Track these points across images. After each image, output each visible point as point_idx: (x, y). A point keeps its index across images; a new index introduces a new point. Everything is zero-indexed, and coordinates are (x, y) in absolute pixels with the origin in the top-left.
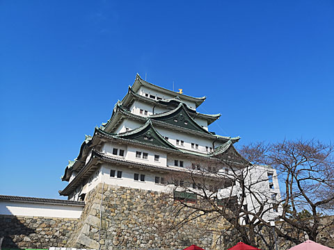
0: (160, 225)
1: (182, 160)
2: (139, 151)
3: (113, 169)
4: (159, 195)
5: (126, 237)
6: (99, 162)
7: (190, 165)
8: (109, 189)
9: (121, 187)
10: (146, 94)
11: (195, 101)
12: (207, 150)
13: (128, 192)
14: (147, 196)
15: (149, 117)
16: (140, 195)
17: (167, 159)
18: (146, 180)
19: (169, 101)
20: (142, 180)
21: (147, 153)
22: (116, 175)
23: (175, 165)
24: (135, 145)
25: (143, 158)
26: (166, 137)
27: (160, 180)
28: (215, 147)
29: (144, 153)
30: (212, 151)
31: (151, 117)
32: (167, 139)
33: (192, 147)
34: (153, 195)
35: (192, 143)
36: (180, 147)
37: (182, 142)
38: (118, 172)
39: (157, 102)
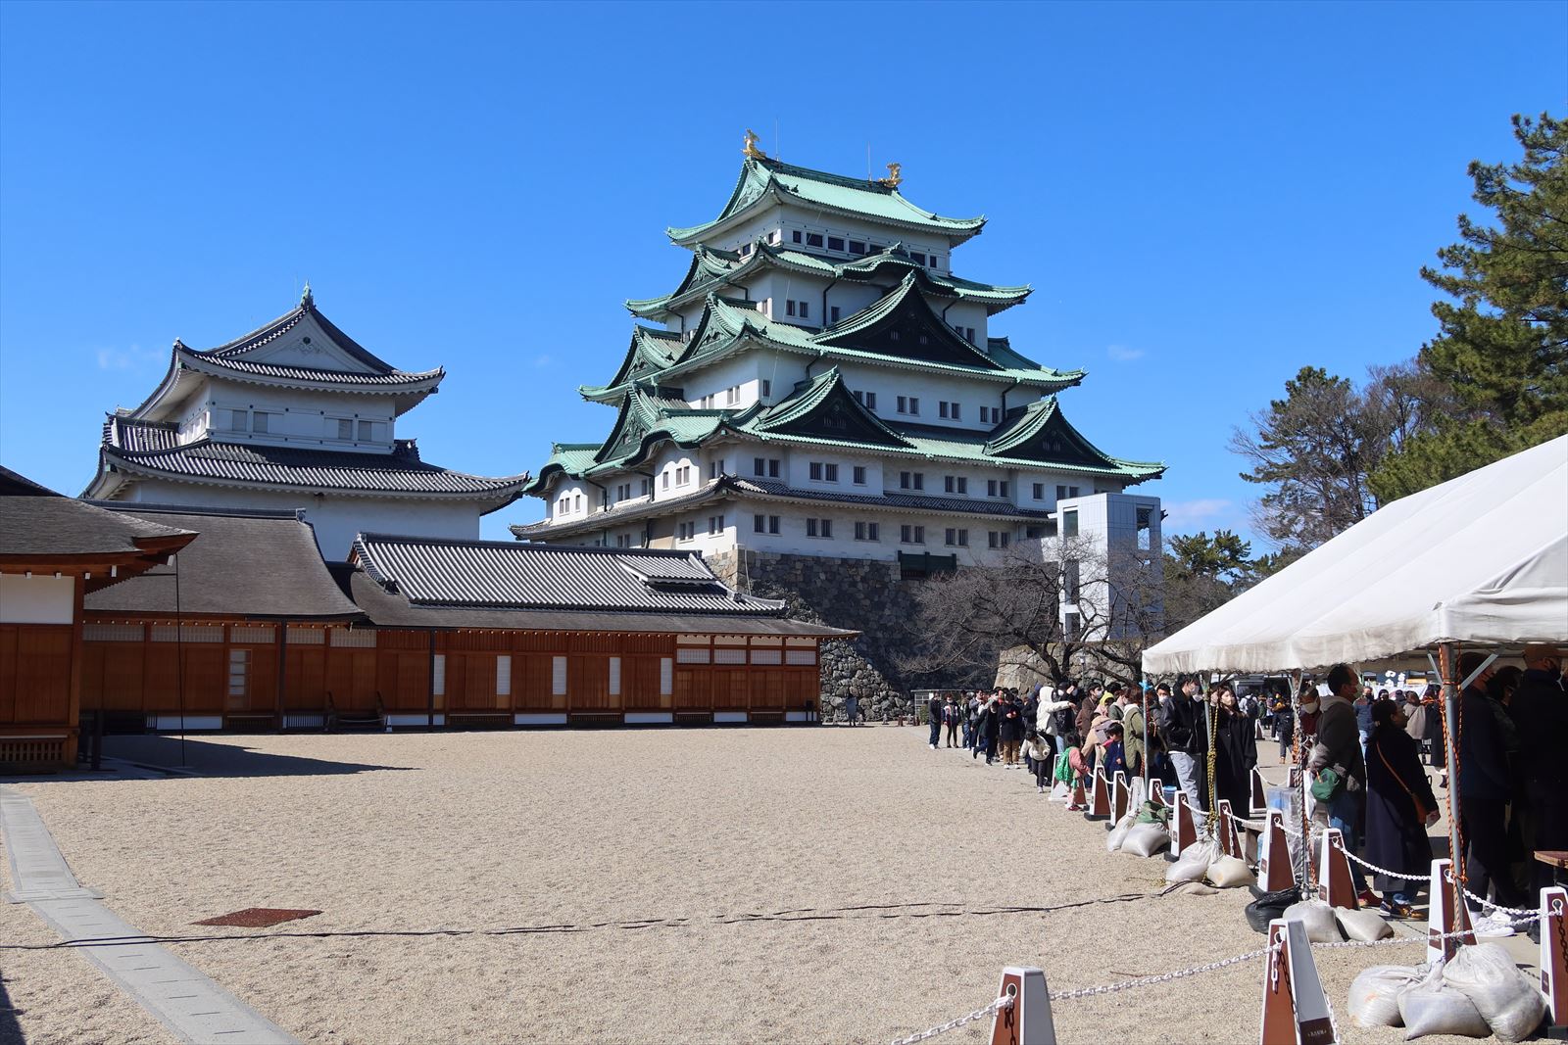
0: (875, 640)
1: (918, 470)
2: (816, 459)
3: (759, 513)
4: (867, 569)
6: (733, 499)
7: (942, 484)
8: (758, 564)
9: (782, 555)
10: (794, 232)
11: (951, 234)
12: (983, 419)
13: (799, 565)
14: (841, 572)
15: (822, 340)
16: (826, 573)
17: (885, 475)
18: (834, 533)
19: (876, 265)
20: (827, 534)
21: (836, 466)
22: (767, 527)
23: (902, 487)
24: (808, 449)
25: (827, 479)
26: (868, 394)
27: (867, 530)
28: (1008, 407)
29: (827, 466)
30: (1000, 420)
31: (828, 338)
32: (871, 396)
33: (943, 414)
34: (854, 570)
35: (941, 403)
36: (907, 418)
37: (914, 401)
38: (771, 518)
39: (839, 277)
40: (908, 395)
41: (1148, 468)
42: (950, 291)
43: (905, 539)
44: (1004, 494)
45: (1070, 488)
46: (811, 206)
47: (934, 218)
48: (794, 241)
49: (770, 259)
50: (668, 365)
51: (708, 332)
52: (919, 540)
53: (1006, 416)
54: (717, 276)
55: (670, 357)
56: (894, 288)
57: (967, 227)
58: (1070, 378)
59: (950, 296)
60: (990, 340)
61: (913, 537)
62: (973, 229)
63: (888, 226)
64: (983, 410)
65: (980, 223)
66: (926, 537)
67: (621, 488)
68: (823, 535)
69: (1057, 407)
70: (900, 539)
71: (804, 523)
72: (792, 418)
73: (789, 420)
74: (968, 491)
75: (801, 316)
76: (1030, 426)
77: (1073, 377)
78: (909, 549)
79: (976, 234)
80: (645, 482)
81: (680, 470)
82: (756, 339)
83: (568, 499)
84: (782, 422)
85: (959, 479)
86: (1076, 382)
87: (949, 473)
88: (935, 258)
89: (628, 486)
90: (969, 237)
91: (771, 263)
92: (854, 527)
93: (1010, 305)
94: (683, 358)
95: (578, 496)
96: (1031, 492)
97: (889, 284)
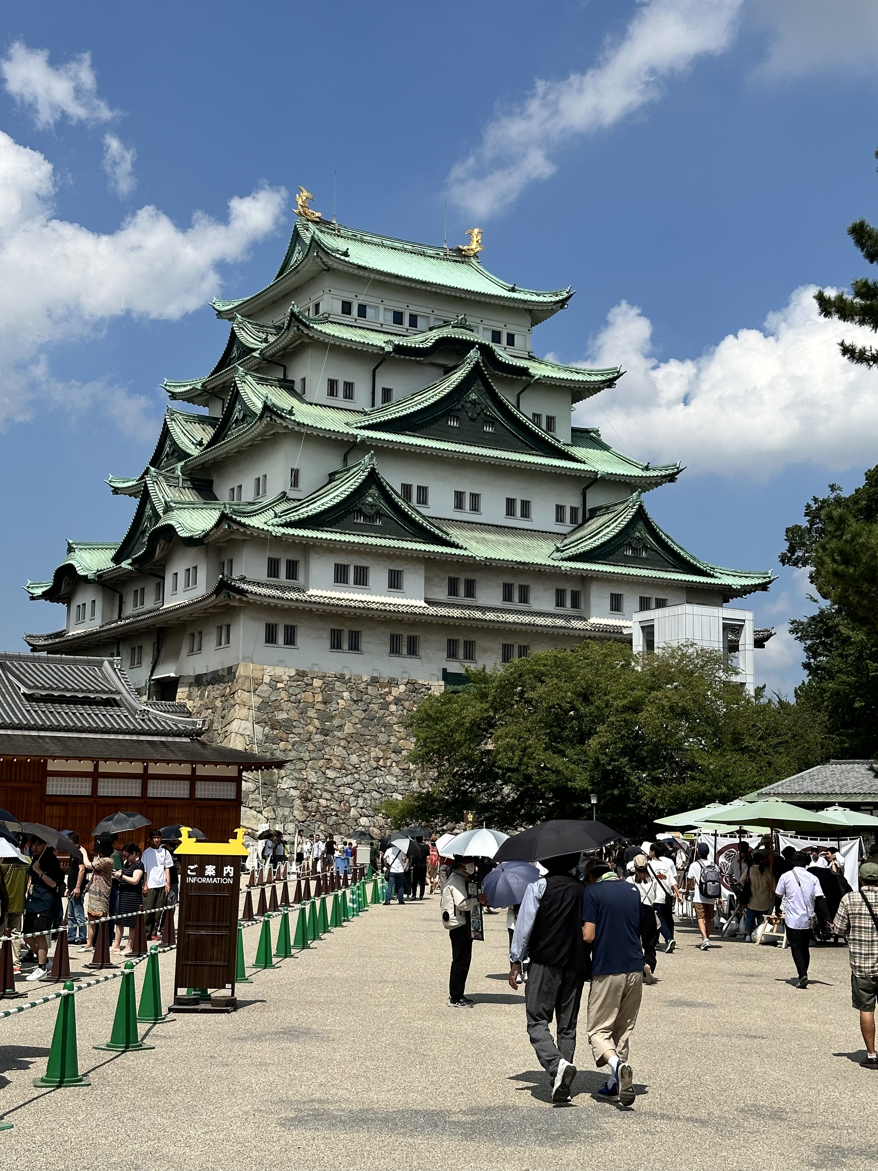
1: (471, 577)
2: (342, 560)
3: (272, 620)
5: (323, 802)
6: (236, 604)
7: (499, 593)
8: (267, 679)
9: (298, 672)
10: (343, 302)
11: (531, 308)
12: (560, 519)
13: (317, 683)
14: (370, 692)
15: (363, 424)
16: (350, 692)
17: (426, 578)
18: (363, 646)
19: (433, 341)
20: (355, 647)
21: (367, 568)
22: (281, 639)
23: (450, 594)
24: (331, 547)
25: (356, 583)
26: (419, 488)
27: (406, 644)
28: (589, 506)
29: (356, 568)
30: (580, 521)
31: (371, 422)
32: (423, 491)
33: (510, 512)
34: (387, 690)
35: (508, 500)
36: (467, 516)
37: (475, 497)
38: (286, 627)
39: (389, 353)
40: (468, 490)
41: (753, 578)
42: (524, 371)
43: (452, 655)
44: (575, 604)
45: (657, 599)
46: (361, 273)
47: (513, 290)
48: (343, 313)
49: (306, 331)
50: (194, 451)
51: (237, 414)
52: (469, 656)
53: (587, 516)
54: (254, 350)
55: (200, 443)
56: (455, 367)
57: (549, 299)
58: (663, 473)
59: (524, 378)
60: (574, 430)
61: (461, 653)
62: (558, 302)
63: (455, 297)
64: (560, 509)
65: (565, 295)
66: (478, 654)
67: (136, 591)
68: (350, 648)
69: (641, 506)
70: (445, 655)
71: (326, 635)
72: (314, 512)
73: (310, 513)
74: (531, 600)
75: (345, 397)
76: (608, 526)
77: (668, 472)
78: (455, 667)
79: (562, 307)
80: (158, 585)
81: (188, 570)
82: (279, 421)
83: (84, 605)
84: (301, 516)
85: (521, 587)
86: (671, 478)
87: (508, 580)
88: (513, 335)
89: (143, 590)
90: (553, 312)
91: (307, 334)
92: (388, 640)
93: (599, 390)
94: (211, 443)
95: (94, 601)
96: (607, 603)
97: (450, 363)
